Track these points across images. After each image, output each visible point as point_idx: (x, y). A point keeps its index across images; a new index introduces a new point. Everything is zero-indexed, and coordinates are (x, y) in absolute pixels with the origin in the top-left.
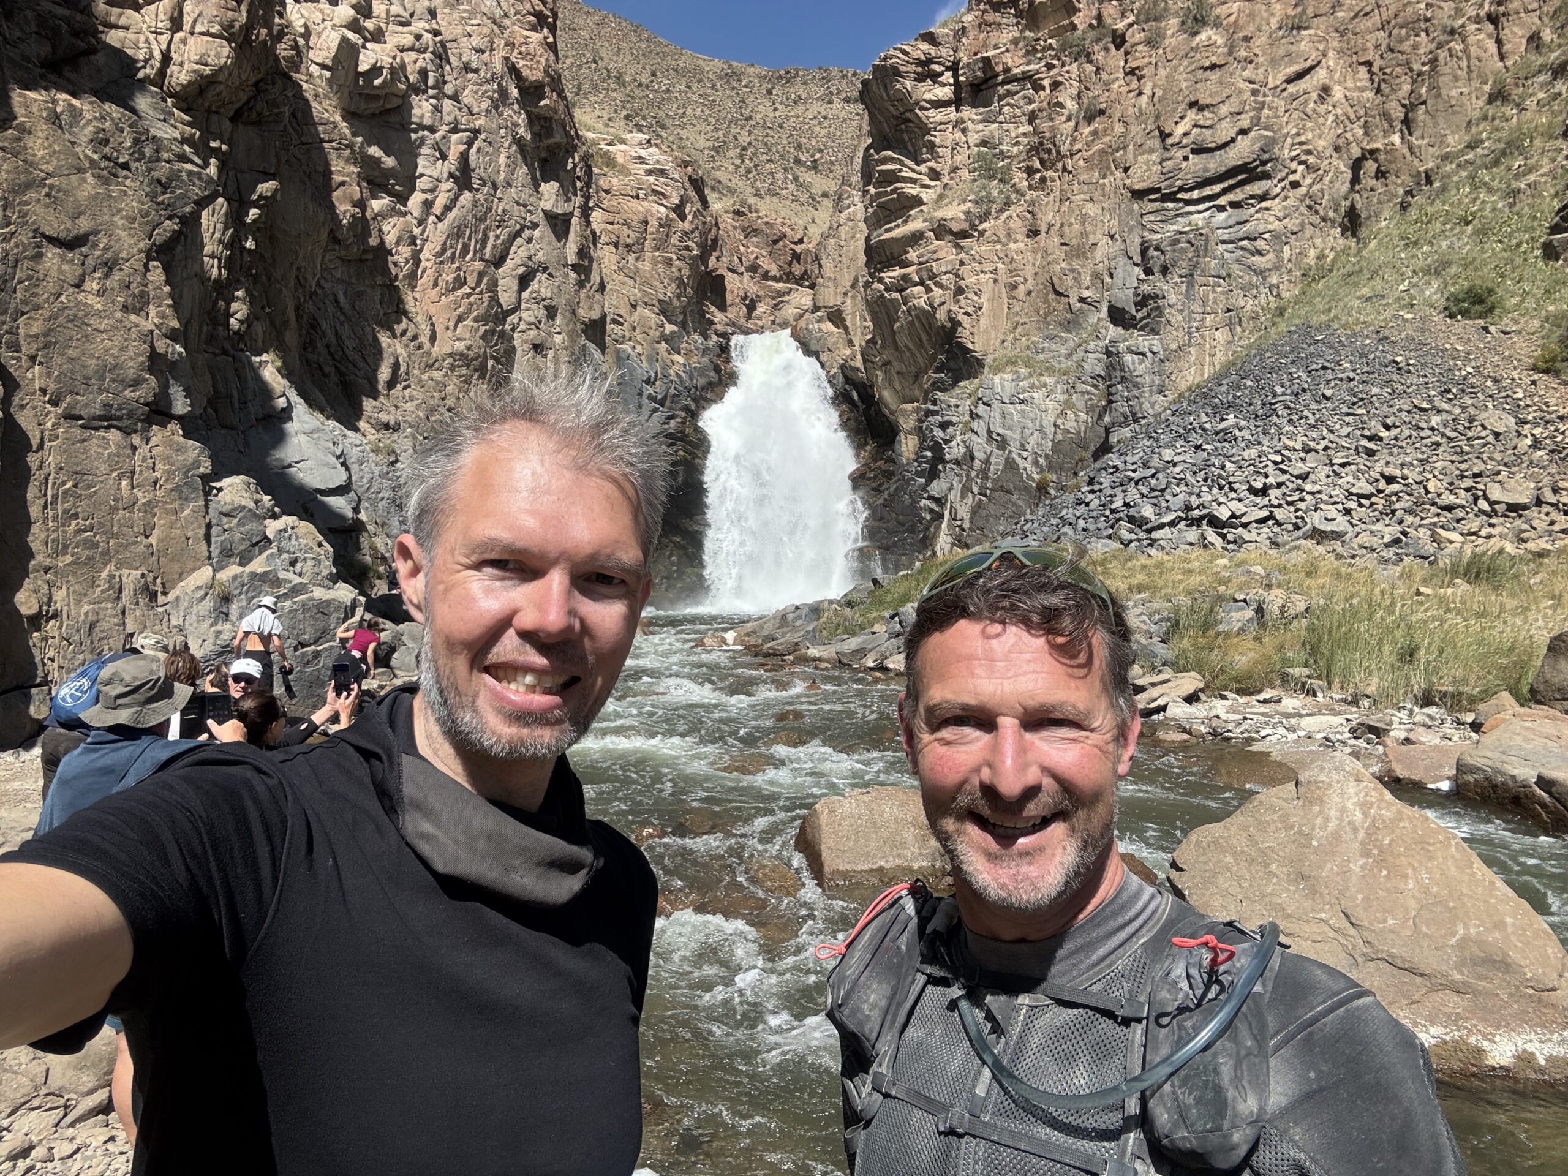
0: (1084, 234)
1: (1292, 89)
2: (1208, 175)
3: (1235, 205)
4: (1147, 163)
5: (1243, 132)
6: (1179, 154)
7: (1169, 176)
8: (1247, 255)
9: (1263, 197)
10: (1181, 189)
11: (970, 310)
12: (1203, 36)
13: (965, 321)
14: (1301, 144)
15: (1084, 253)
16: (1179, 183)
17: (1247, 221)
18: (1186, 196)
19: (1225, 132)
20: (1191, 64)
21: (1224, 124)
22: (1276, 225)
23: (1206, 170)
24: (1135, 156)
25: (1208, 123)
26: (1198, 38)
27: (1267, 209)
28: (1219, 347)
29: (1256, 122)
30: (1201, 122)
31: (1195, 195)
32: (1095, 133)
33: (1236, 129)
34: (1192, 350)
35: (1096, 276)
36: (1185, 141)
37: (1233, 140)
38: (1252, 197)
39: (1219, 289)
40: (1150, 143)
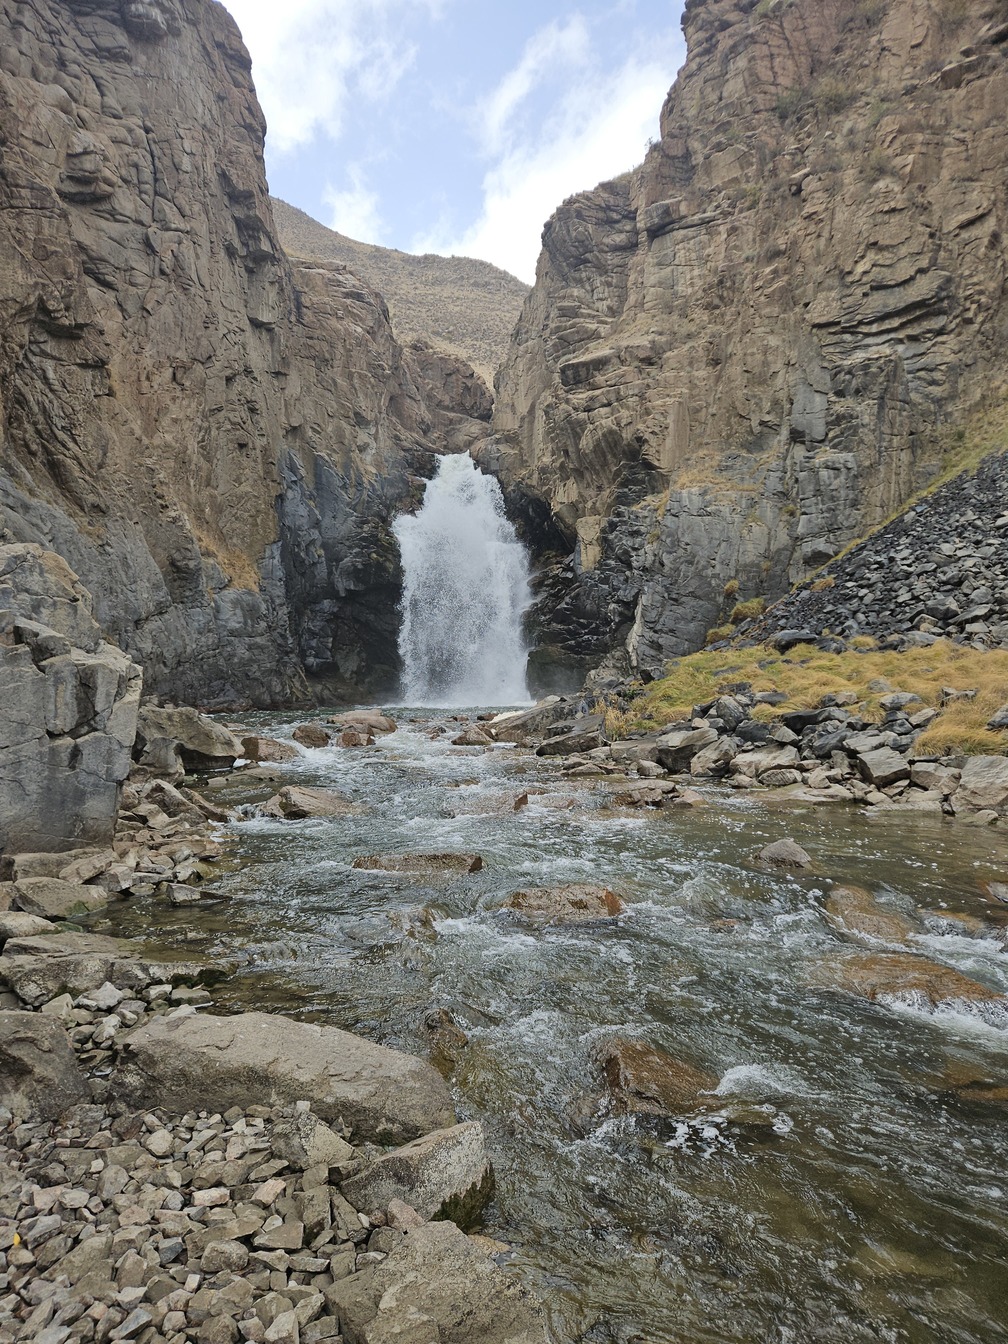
0: (765, 364)
1: (965, 235)
2: (887, 310)
3: (913, 339)
4: (827, 299)
5: (921, 271)
6: (859, 291)
7: (850, 311)
8: (925, 385)
9: (940, 332)
10: (861, 323)
11: (657, 430)
12: (881, 185)
13: (653, 440)
14: (975, 284)
15: (765, 381)
16: (859, 317)
17: (923, 354)
18: (865, 329)
19: (905, 270)
20: (868, 209)
21: (903, 264)
22: (951, 358)
23: (885, 306)
24: (816, 293)
25: (888, 262)
26: (875, 186)
27: (943, 343)
28: (903, 467)
29: (933, 263)
30: (880, 262)
31: (874, 328)
32: (775, 272)
33: (915, 268)
34: (881, 468)
35: (776, 403)
36: (865, 279)
37: (912, 278)
38: (929, 331)
39: (904, 413)
40: (829, 282)
